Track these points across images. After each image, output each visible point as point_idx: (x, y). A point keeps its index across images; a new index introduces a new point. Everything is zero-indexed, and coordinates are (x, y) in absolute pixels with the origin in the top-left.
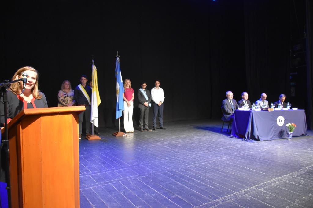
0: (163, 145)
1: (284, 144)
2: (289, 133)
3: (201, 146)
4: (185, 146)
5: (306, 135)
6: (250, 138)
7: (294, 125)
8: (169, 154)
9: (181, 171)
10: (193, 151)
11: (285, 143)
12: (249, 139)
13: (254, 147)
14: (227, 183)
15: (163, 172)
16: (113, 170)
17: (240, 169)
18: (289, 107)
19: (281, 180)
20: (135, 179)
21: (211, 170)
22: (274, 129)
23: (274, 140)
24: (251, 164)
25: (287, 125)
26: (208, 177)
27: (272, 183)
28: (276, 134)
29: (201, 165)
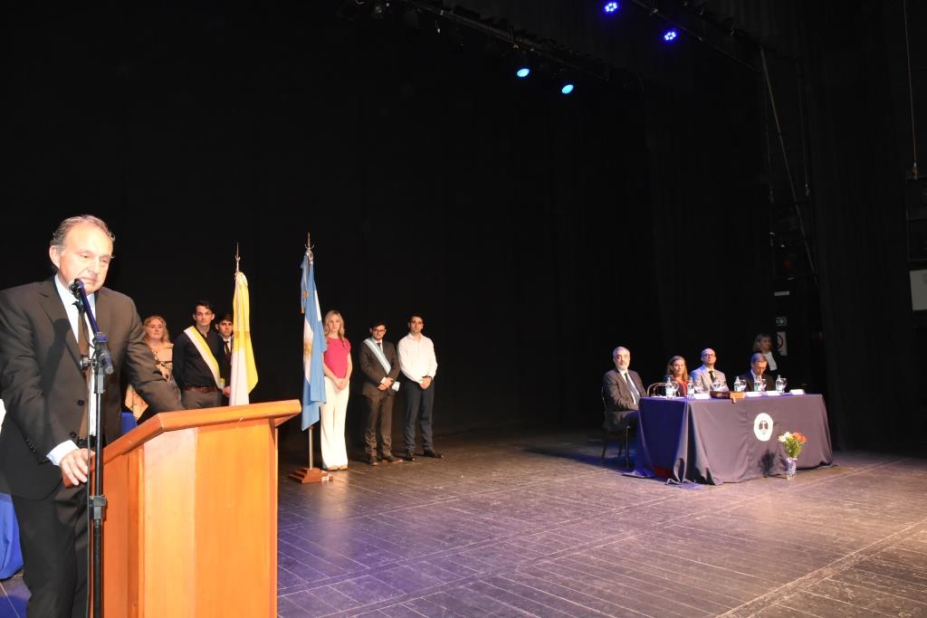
0: (451, 505)
1: (780, 492)
2: (789, 460)
3: (558, 505)
4: (511, 505)
5: (829, 464)
6: (686, 477)
7: (799, 438)
8: (474, 531)
9: (520, 579)
10: (539, 518)
11: (780, 490)
12: (684, 480)
13: (700, 501)
14: (656, 607)
15: (471, 583)
16: (324, 583)
17: (680, 566)
18: (781, 388)
19: (794, 590)
20: (397, 607)
21: (603, 571)
22: (748, 451)
23: (748, 480)
24: (705, 550)
25: (782, 439)
26: (600, 591)
27: (773, 599)
28: (755, 463)
29: (569, 557)
